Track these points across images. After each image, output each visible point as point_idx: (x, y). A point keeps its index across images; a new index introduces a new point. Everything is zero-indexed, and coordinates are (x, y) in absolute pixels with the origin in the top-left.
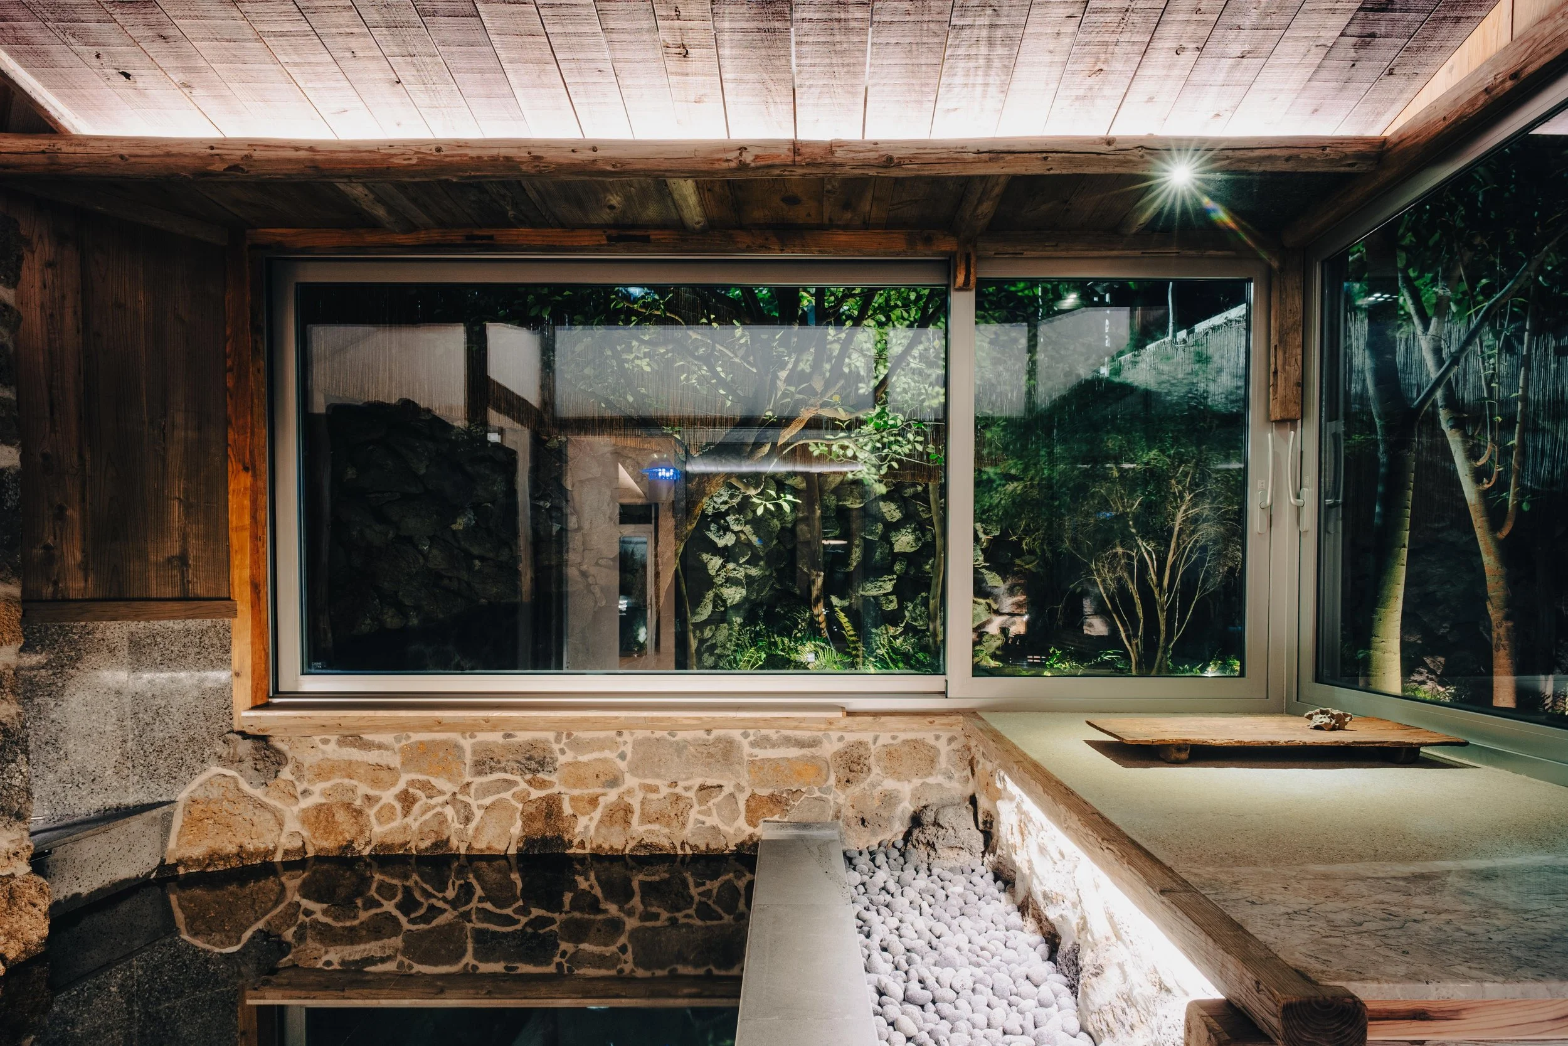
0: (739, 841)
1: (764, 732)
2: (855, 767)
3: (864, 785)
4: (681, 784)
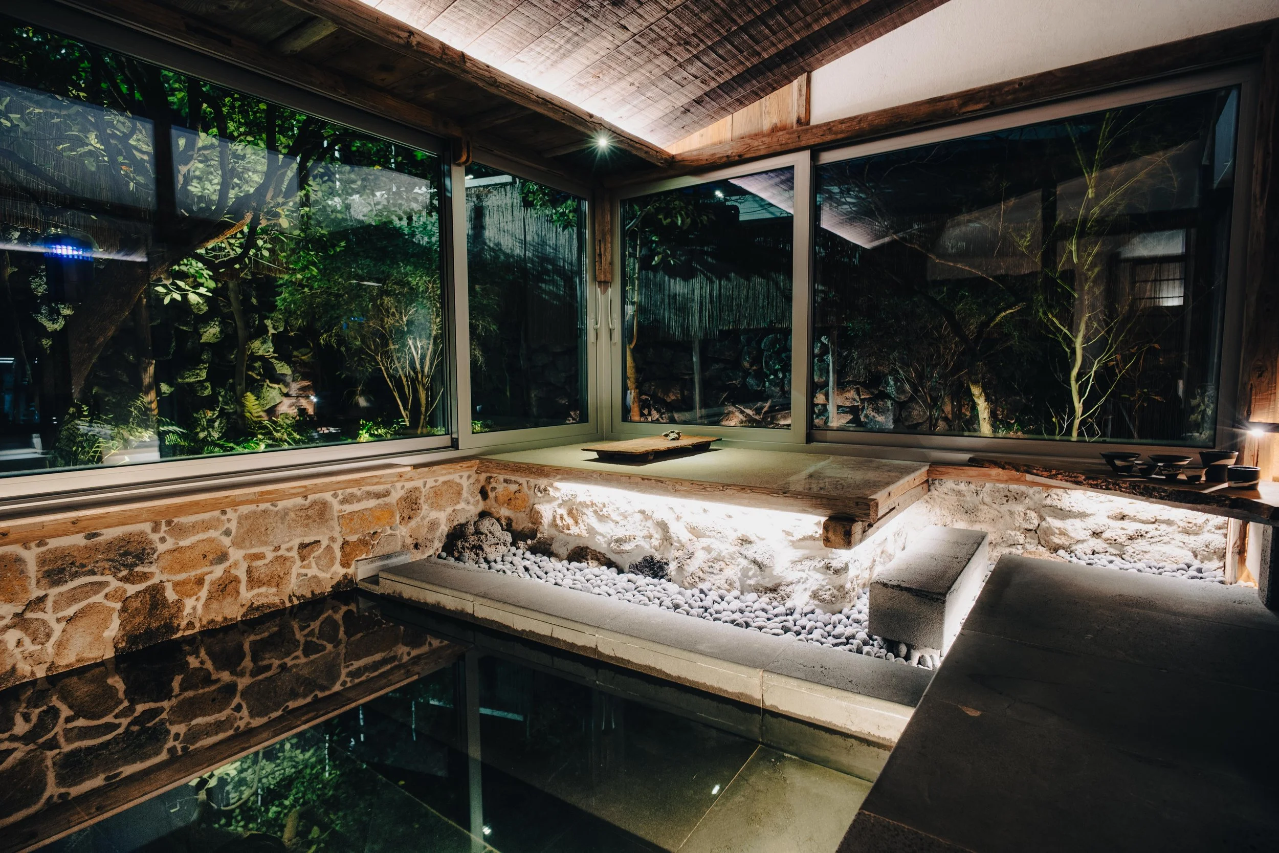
0: (334, 582)
1: (349, 491)
2: (415, 507)
3: (418, 519)
4: (283, 547)
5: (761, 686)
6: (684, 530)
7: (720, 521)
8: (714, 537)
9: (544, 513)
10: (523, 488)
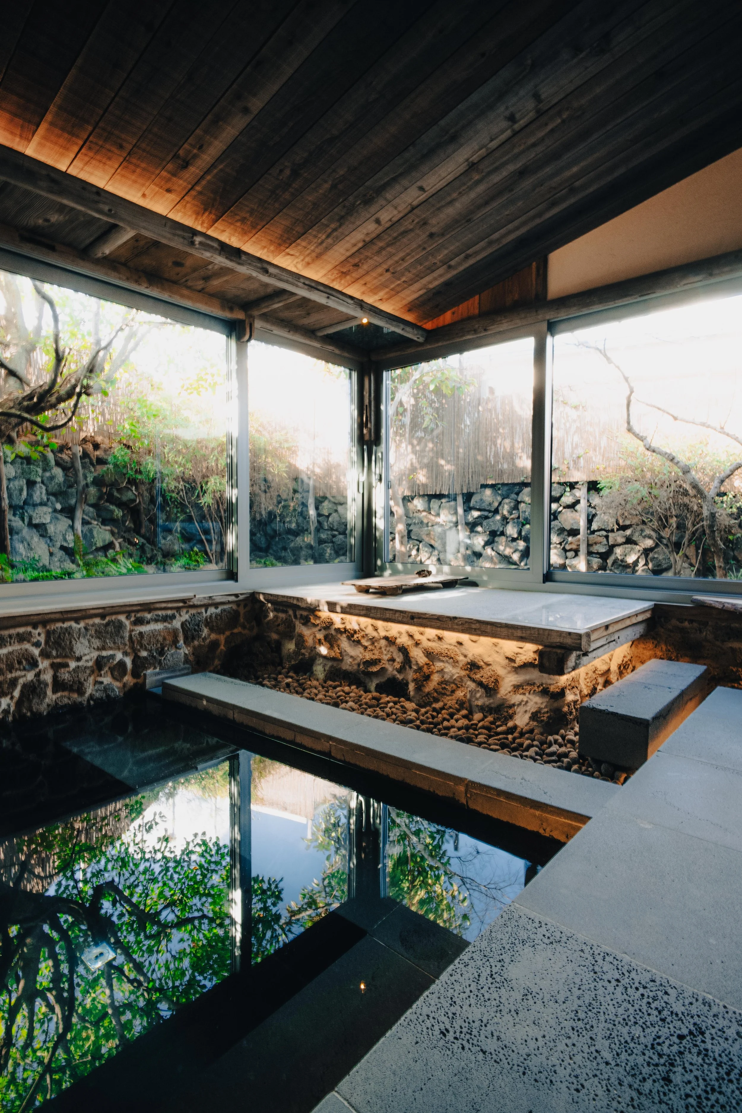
0: (125, 690)
1: (141, 614)
2: (198, 629)
3: (200, 639)
4: (84, 658)
5: (466, 793)
6: (422, 655)
7: (452, 647)
8: (447, 662)
9: (306, 638)
10: (290, 616)
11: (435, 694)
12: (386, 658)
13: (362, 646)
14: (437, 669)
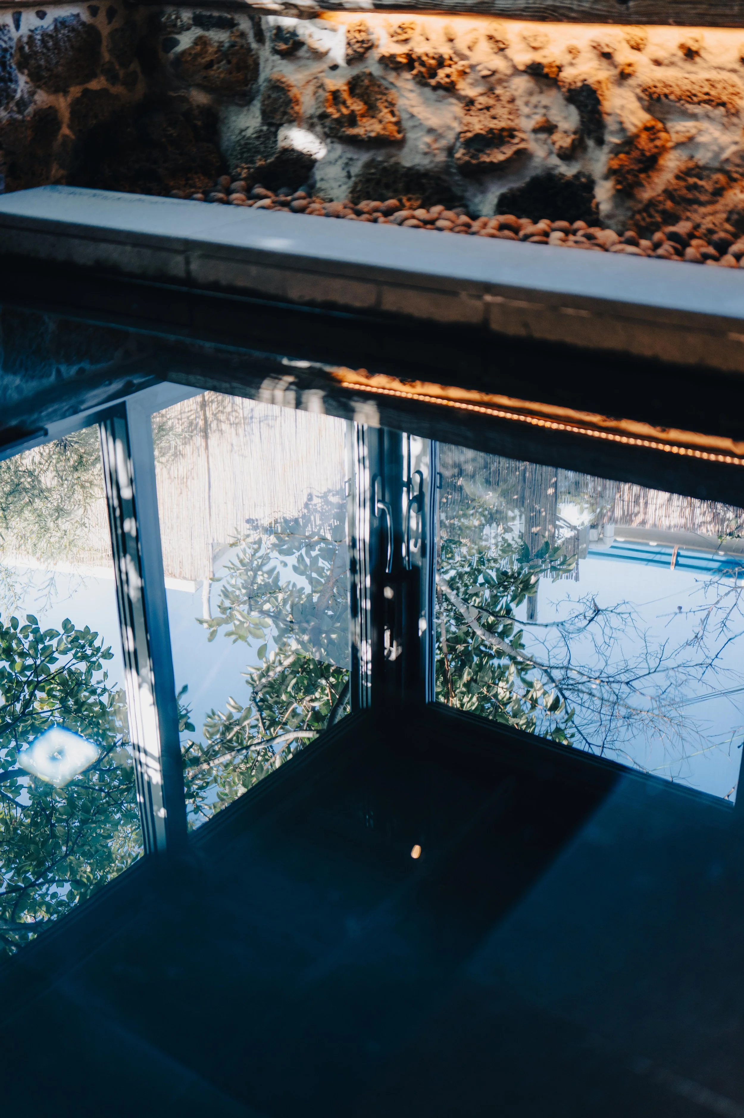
6: (634, 105)
7: (725, 75)
8: (708, 117)
9: (294, 92)
10: (243, 35)
11: (669, 204)
12: (527, 124)
13: (460, 98)
14: (675, 138)
